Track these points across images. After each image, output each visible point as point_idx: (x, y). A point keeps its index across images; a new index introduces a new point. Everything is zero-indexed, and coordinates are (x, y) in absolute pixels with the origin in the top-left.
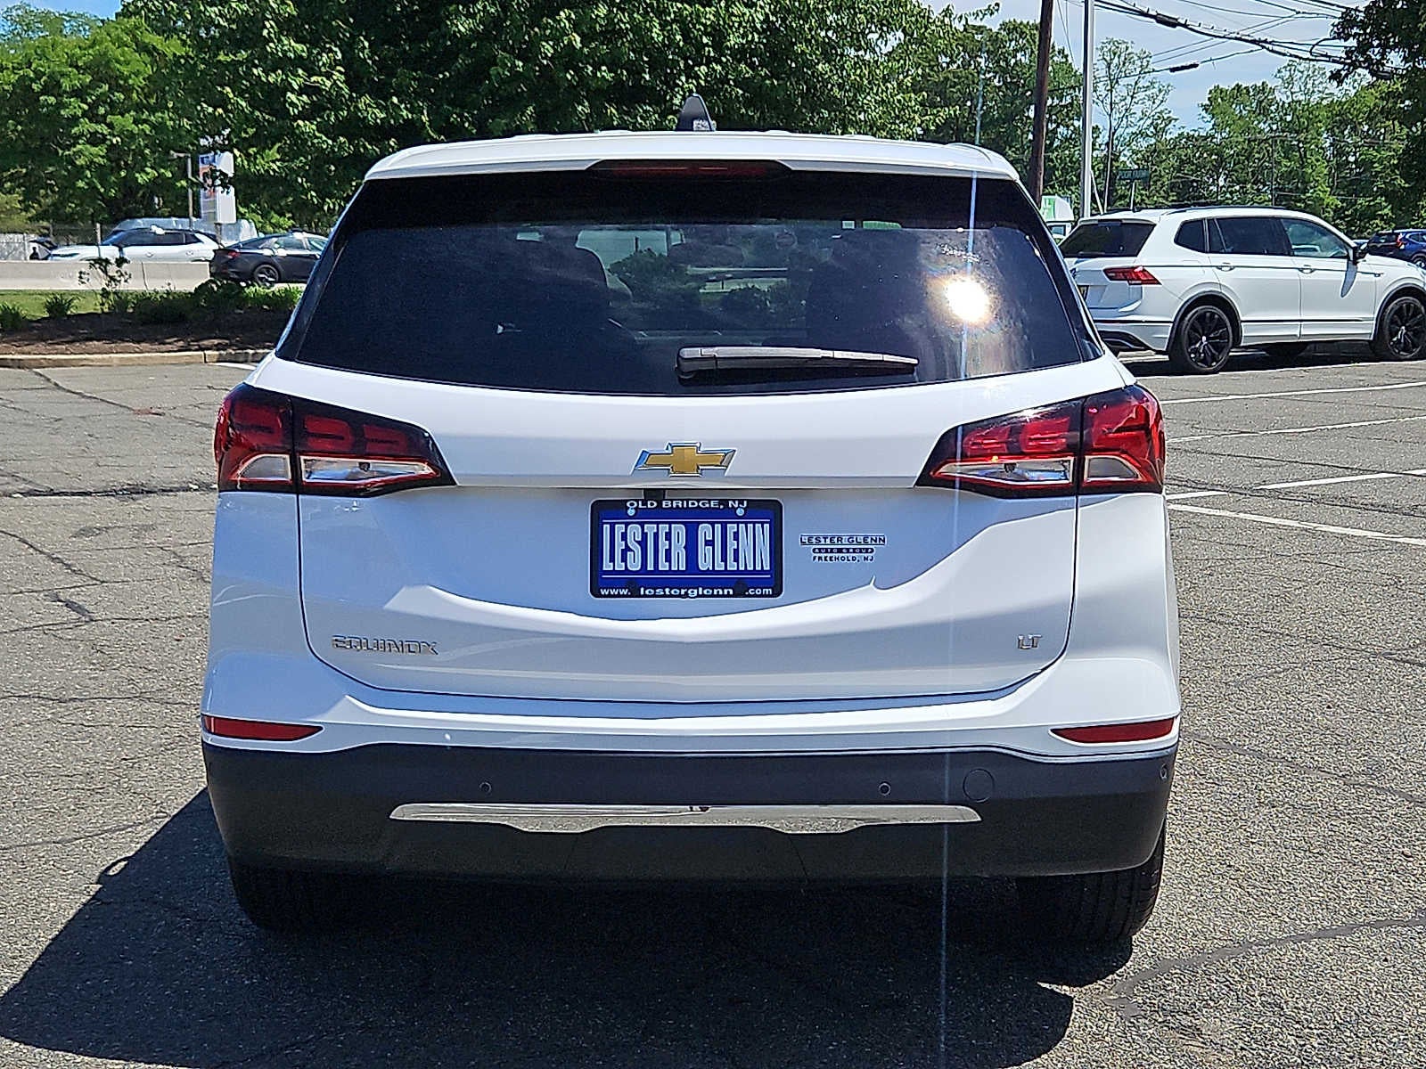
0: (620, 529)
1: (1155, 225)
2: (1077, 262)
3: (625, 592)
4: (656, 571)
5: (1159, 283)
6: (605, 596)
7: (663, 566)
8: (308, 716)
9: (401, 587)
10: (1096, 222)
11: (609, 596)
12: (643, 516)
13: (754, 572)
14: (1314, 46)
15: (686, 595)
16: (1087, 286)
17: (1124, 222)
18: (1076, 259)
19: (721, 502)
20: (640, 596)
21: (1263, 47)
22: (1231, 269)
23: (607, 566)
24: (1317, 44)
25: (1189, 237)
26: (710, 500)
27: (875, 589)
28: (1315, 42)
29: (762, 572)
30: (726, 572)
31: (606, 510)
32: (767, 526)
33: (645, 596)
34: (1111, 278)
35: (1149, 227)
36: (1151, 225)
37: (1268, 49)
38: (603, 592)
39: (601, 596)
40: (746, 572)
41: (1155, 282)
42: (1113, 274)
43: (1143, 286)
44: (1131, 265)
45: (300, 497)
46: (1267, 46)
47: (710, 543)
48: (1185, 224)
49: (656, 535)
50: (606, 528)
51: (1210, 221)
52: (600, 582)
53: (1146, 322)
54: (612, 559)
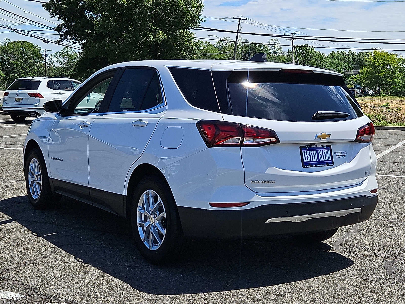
0: (305, 152)
1: (41, 81)
2: (18, 91)
3: (309, 166)
4: (313, 161)
5: (44, 98)
6: (306, 167)
7: (314, 160)
8: (248, 200)
9: (268, 168)
10: (22, 80)
11: (307, 167)
12: (310, 149)
13: (329, 161)
14: (29, 32)
15: (319, 166)
16: (22, 98)
17: (31, 80)
18: (18, 90)
19: (322, 145)
20: (312, 167)
21: (15, 31)
22: (61, 94)
23: (305, 161)
24: (30, 31)
25: (50, 85)
26: (320, 145)
27: (347, 163)
28: (29, 31)
29: (330, 160)
30: (324, 161)
31: (303, 148)
32: (329, 150)
33: (313, 167)
34: (30, 96)
35: (39, 82)
36: (39, 81)
37: (16, 32)
38: (306, 166)
39: (305, 167)
40: (328, 161)
41: (43, 97)
42: (31, 95)
43: (40, 98)
44: (36, 92)
45: (241, 147)
46: (16, 31)
47: (321, 155)
48: (49, 81)
49: (312, 153)
50: (303, 152)
51: (55, 81)
52: (304, 165)
53: (40, 108)
54: (305, 159)
